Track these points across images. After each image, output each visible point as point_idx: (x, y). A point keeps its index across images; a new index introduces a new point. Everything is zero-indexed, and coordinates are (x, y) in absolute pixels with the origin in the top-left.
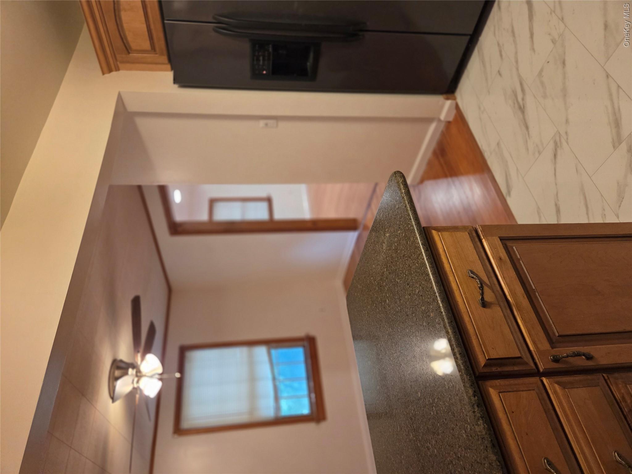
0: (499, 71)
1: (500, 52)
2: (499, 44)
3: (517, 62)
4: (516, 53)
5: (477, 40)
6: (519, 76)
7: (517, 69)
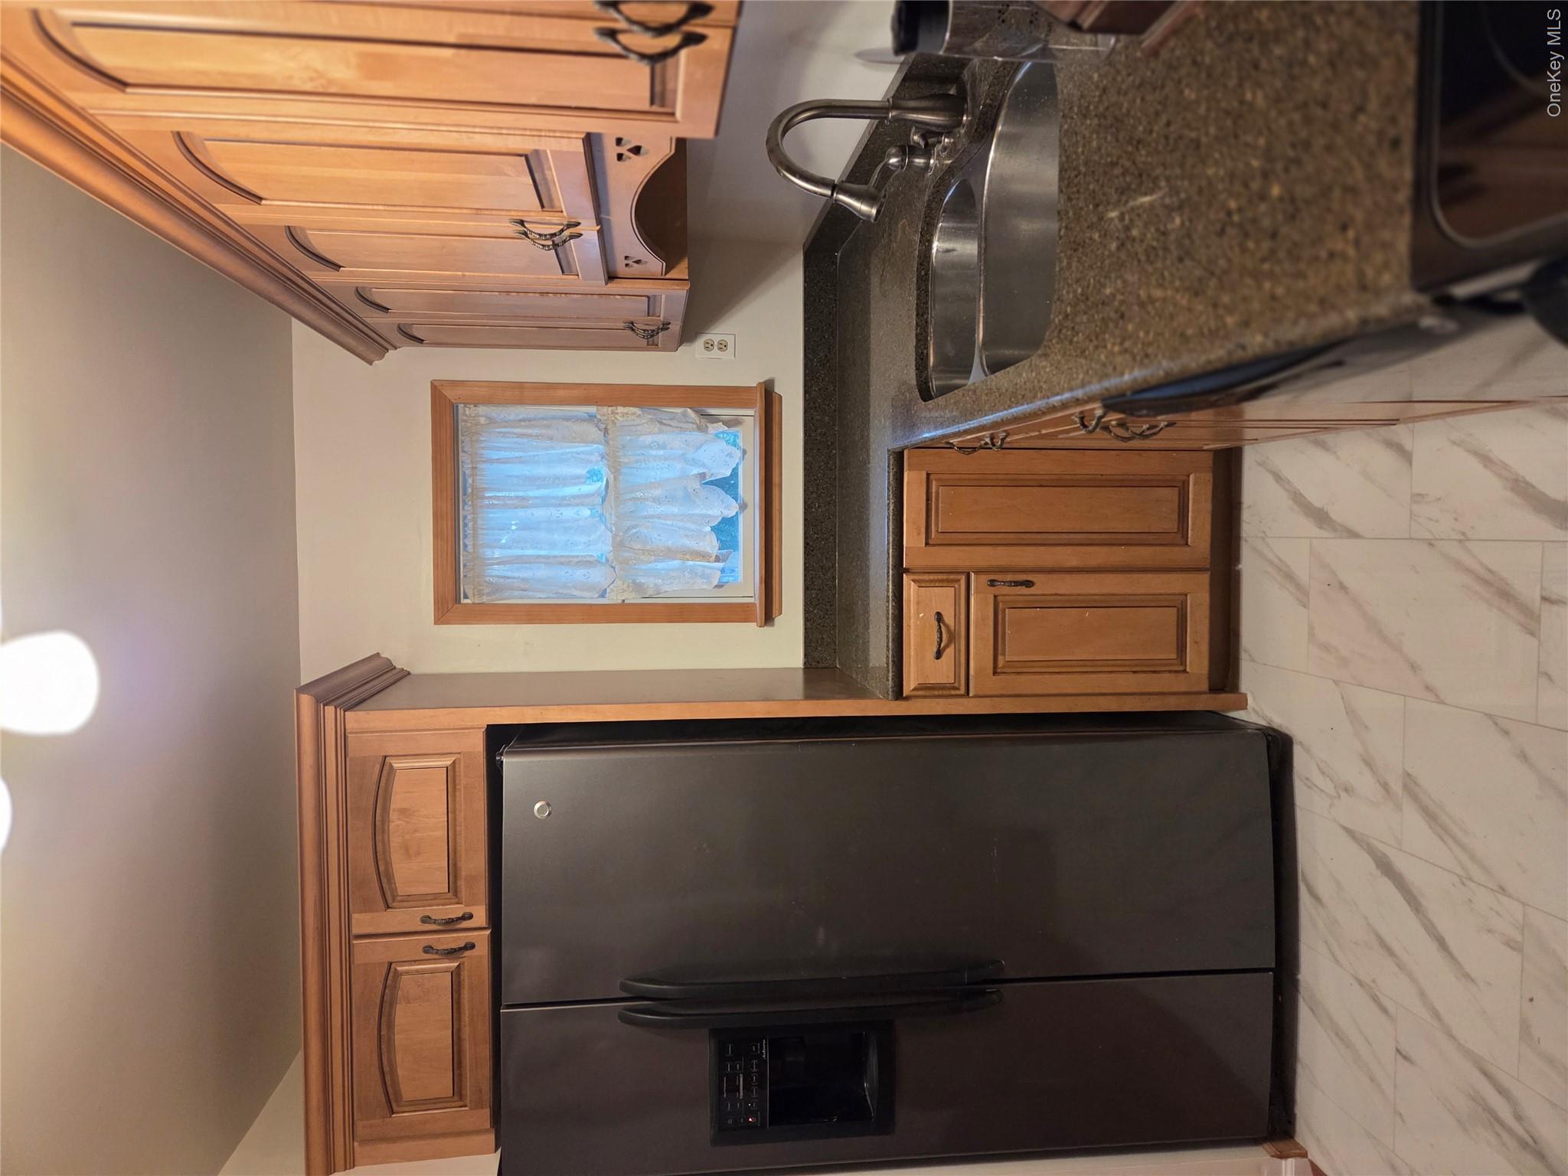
0: (1398, 1050)
1: (1375, 999)
2: (1361, 984)
3: (1437, 1015)
4: (1422, 994)
5: (1294, 984)
6: (1468, 1053)
7: (1452, 1037)
